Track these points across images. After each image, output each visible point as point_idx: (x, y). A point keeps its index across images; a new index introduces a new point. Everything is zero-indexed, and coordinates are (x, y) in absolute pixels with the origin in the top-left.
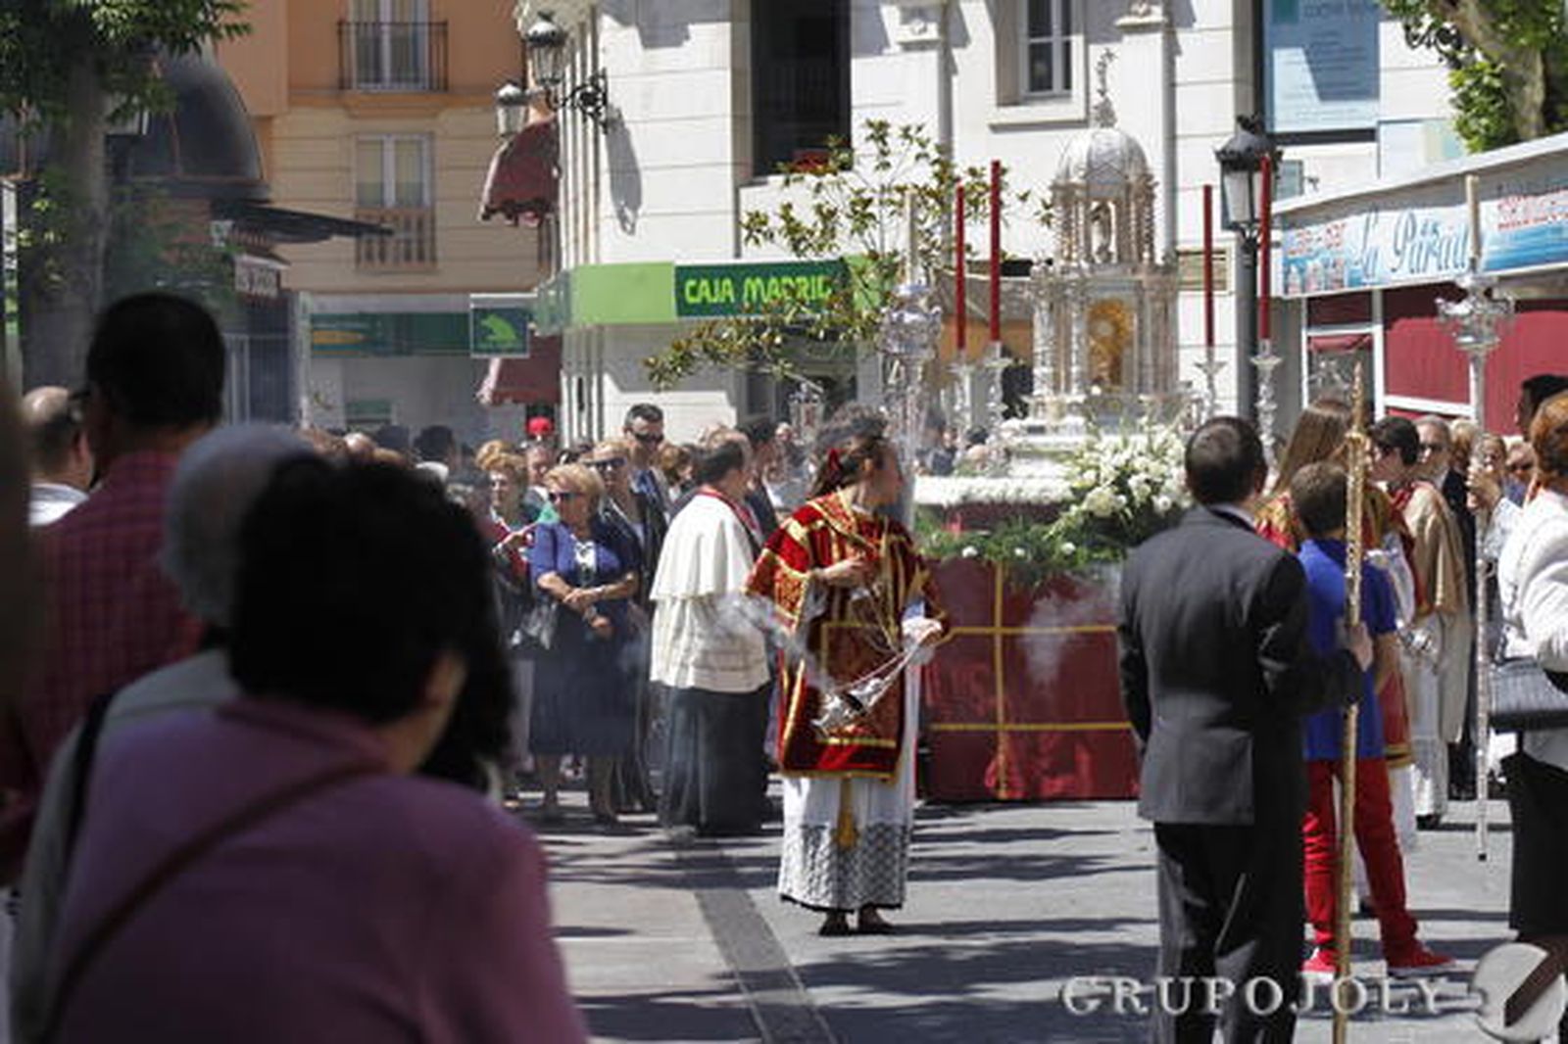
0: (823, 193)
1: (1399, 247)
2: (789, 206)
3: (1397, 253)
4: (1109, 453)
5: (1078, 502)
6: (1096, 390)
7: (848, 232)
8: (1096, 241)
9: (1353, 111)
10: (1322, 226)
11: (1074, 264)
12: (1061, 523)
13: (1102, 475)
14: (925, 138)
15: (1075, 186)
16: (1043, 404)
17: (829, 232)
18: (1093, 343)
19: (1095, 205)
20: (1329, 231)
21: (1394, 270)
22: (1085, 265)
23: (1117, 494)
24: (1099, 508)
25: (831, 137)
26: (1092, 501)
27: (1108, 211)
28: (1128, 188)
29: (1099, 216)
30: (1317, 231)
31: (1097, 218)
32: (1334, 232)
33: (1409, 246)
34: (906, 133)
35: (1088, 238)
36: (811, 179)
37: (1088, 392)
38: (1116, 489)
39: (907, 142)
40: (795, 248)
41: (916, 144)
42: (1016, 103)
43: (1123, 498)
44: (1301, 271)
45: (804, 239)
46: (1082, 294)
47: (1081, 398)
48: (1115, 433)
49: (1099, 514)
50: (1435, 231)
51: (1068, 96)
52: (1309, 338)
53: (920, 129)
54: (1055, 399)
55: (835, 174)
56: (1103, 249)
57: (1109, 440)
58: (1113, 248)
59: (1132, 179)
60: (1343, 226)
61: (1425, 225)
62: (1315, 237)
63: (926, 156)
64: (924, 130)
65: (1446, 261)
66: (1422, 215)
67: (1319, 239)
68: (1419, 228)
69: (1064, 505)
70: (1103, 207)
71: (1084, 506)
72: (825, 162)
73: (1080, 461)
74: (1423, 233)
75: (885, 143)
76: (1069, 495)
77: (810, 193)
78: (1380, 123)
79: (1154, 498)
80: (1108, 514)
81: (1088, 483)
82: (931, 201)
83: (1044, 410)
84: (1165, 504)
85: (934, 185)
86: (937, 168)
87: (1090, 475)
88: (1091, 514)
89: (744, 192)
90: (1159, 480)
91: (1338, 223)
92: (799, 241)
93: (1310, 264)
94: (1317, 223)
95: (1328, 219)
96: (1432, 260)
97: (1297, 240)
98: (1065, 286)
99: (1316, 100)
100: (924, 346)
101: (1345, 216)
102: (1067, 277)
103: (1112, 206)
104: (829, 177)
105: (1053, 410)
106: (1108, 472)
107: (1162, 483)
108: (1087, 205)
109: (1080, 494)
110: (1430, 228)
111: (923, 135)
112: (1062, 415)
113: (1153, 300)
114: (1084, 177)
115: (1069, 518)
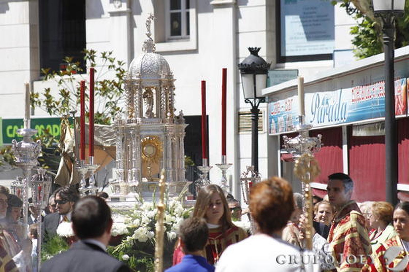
0: (63, 83)
1: (313, 111)
2: (48, 90)
3: (313, 114)
4: (146, 211)
5: (131, 235)
6: (145, 180)
7: (75, 103)
8: (145, 108)
9: (323, 45)
10: (283, 101)
11: (134, 119)
12: (123, 245)
13: (143, 222)
14: (113, 58)
15: (135, 81)
16: (119, 187)
17: (66, 103)
18: (143, 157)
19: (144, 91)
20: (286, 103)
21: (311, 122)
22: (139, 119)
23: (150, 231)
24: (141, 238)
25: (68, 58)
26: (137, 235)
27: (151, 93)
28: (160, 82)
29: (148, 95)
30: (281, 102)
31: (147, 97)
32: (288, 103)
33: (317, 110)
34: (104, 56)
35: (141, 106)
36: (57, 77)
37: (140, 181)
38: (149, 228)
39: (105, 59)
40: (49, 111)
41: (108, 60)
42: (164, 41)
43: (152, 233)
44: (276, 122)
45: (54, 106)
46: (138, 134)
47: (137, 184)
48: (150, 201)
49: (140, 240)
50: (327, 103)
51: (189, 38)
52: (281, 154)
53: (110, 53)
54: (125, 184)
55: (70, 75)
56: (149, 112)
57: (147, 204)
58: (154, 111)
59: (163, 77)
60: (292, 100)
61: (324, 99)
62: (281, 106)
63: (114, 66)
64: (112, 55)
65: (332, 118)
66: (322, 95)
67: (282, 107)
68: (321, 102)
69: (123, 236)
70: (149, 91)
71: (134, 237)
72: (64, 70)
73: (132, 215)
74: (323, 104)
75: (93, 60)
76: (127, 231)
77: (57, 84)
78: (334, 51)
79: (168, 232)
80: (145, 240)
81: (136, 225)
82: (116, 88)
83: (119, 190)
84: (173, 235)
85: (117, 80)
86: (119, 72)
87: (137, 222)
88: (137, 240)
89: (36, 83)
90: (171, 224)
91: (290, 99)
92: (52, 107)
93: (279, 119)
94: (281, 99)
95: (286, 97)
96: (326, 117)
97: (275, 107)
98: (129, 129)
99: (305, 40)
100: (32, 159)
101: (293, 96)
102: (130, 125)
103: (154, 91)
104: (66, 77)
105: (123, 189)
106: (145, 220)
107: (172, 225)
108: (140, 90)
109: (132, 231)
110: (325, 101)
111: (112, 56)
112: (127, 193)
113: (173, 136)
114: (139, 76)
115: (126, 242)
